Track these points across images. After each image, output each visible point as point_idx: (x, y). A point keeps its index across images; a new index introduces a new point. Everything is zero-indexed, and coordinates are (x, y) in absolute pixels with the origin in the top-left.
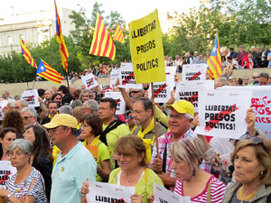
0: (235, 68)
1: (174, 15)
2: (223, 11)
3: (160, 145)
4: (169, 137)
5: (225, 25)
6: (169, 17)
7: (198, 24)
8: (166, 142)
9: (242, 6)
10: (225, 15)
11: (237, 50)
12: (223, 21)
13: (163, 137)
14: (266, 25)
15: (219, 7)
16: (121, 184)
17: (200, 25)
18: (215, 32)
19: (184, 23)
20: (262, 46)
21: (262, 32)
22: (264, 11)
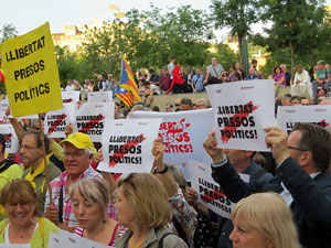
0: (155, 94)
1: (84, 30)
2: (141, 26)
3: (54, 190)
4: (66, 178)
5: (145, 43)
6: (78, 32)
7: (113, 40)
8: (61, 185)
9: (163, 20)
10: (144, 31)
11: (159, 72)
12: (142, 38)
13: (58, 179)
14: (192, 43)
15: (137, 21)
16: (11, 242)
17: (114, 43)
18: (132, 51)
19: (96, 40)
20: (189, 67)
21: (186, 51)
22: (188, 27)
